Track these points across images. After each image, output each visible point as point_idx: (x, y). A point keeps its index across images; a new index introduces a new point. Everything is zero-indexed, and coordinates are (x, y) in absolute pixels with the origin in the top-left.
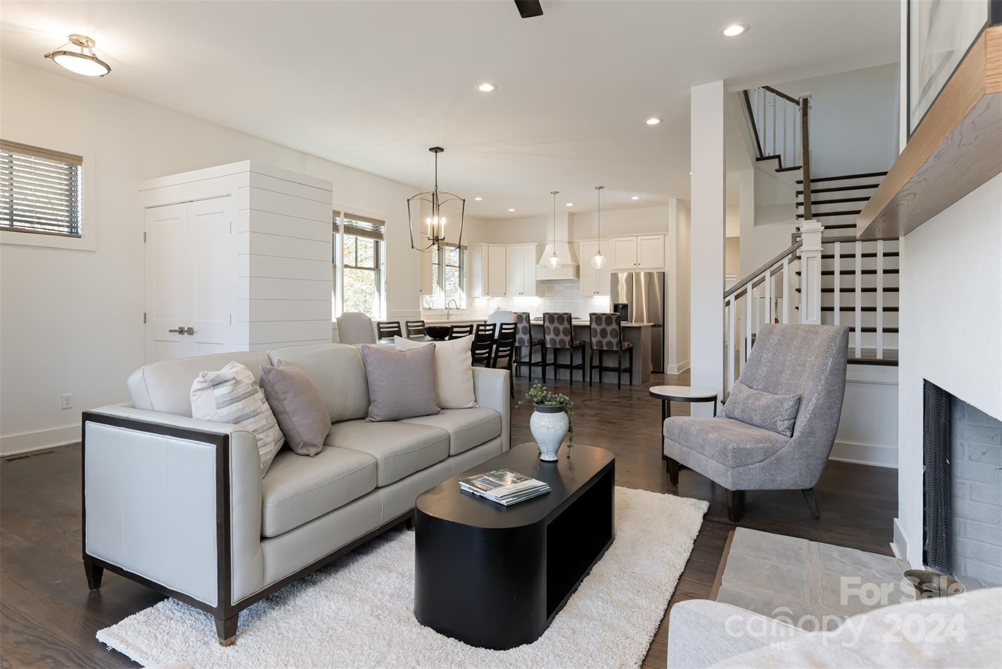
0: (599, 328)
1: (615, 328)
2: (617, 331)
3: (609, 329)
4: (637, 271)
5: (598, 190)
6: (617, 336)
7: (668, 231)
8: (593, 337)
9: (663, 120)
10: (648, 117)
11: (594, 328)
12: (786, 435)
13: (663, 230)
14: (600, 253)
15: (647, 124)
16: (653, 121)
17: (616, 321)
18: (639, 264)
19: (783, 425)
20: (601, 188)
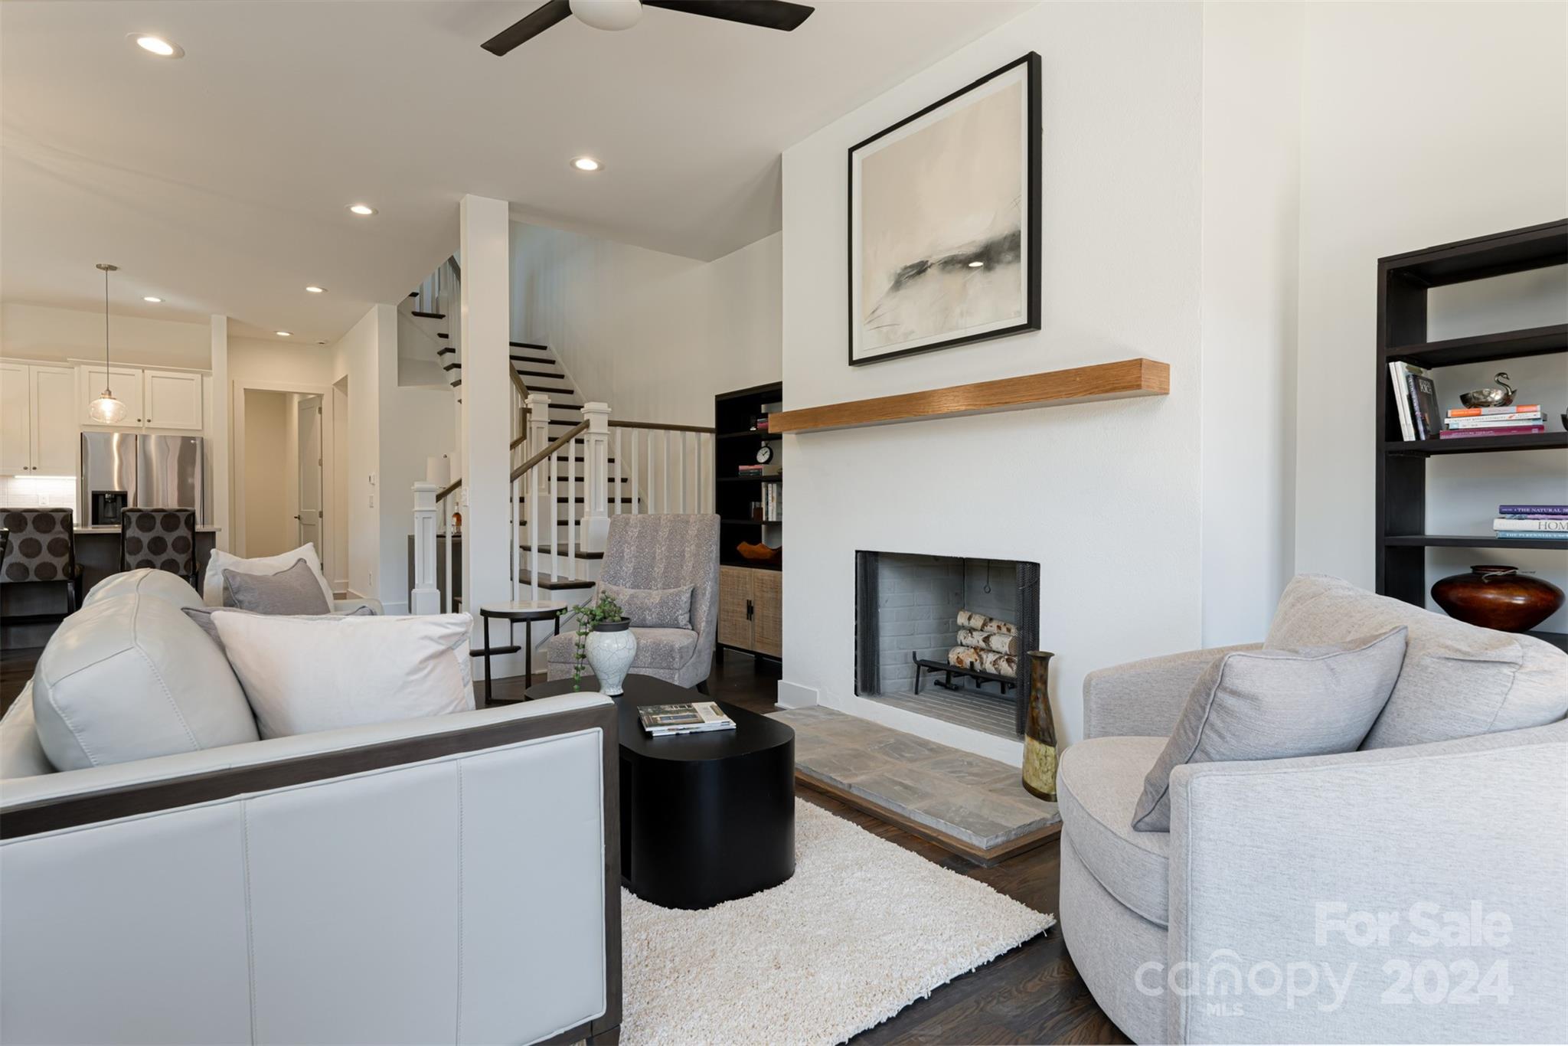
0: (146, 538)
1: (185, 535)
2: (188, 540)
3: (170, 538)
4: (144, 432)
5: (105, 271)
6: (189, 549)
7: (211, 369)
8: (130, 554)
9: (377, 212)
10: (354, 202)
11: (134, 538)
12: (688, 629)
13: (203, 366)
14: (110, 393)
15: (351, 211)
16: (361, 210)
17: (186, 523)
18: (149, 421)
19: (683, 619)
20: (113, 268)
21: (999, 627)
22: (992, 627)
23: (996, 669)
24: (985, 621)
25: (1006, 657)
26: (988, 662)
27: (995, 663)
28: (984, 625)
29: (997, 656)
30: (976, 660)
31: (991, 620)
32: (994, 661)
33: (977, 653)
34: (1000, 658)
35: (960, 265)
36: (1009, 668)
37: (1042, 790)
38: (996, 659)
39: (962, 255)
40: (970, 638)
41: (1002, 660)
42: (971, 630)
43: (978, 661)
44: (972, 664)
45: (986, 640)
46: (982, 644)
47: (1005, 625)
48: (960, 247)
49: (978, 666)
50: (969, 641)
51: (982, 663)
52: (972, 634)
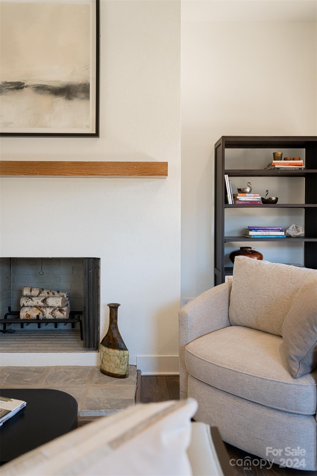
21: (48, 293)
22: (44, 294)
23: (53, 316)
24: (40, 290)
25: (58, 309)
26: (48, 313)
27: (52, 313)
28: (40, 293)
29: (52, 309)
30: (40, 314)
31: (43, 289)
32: (51, 312)
33: (40, 310)
34: (55, 310)
35: (48, 92)
36: (62, 314)
37: (122, 374)
38: (52, 311)
39: (50, 86)
40: (31, 302)
41: (56, 311)
42: (30, 297)
43: (41, 314)
44: (38, 316)
45: (44, 301)
46: (42, 304)
47: (51, 291)
48: (50, 81)
49: (41, 317)
50: (30, 303)
51: (44, 315)
52: (32, 299)
